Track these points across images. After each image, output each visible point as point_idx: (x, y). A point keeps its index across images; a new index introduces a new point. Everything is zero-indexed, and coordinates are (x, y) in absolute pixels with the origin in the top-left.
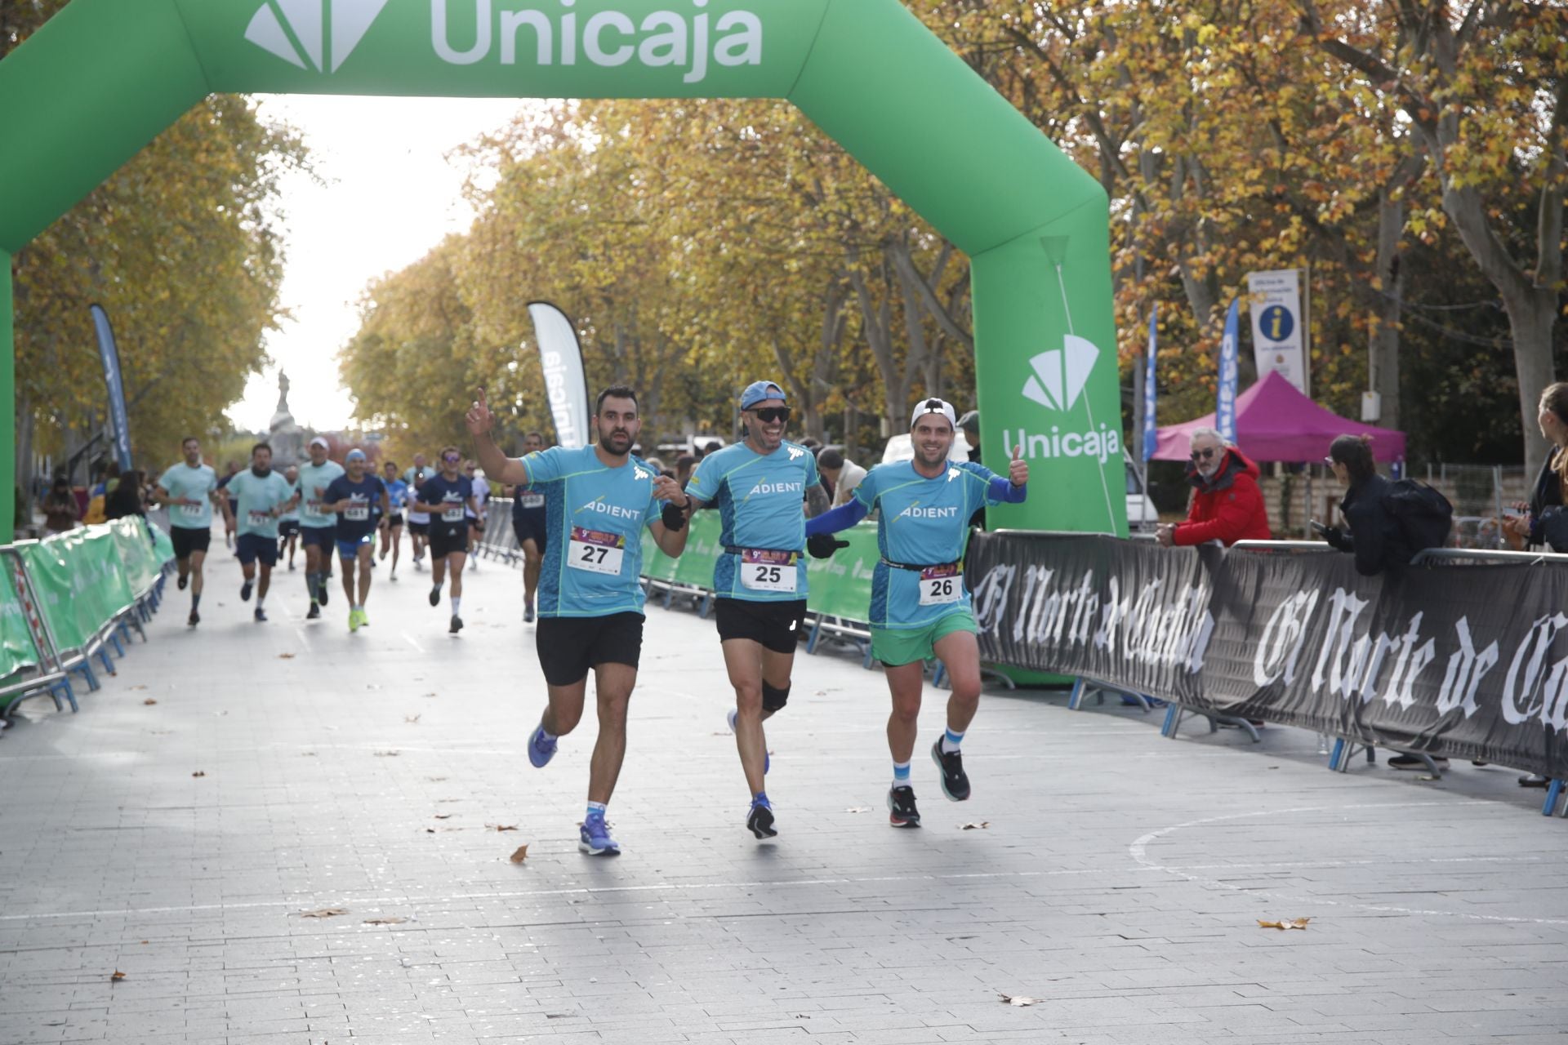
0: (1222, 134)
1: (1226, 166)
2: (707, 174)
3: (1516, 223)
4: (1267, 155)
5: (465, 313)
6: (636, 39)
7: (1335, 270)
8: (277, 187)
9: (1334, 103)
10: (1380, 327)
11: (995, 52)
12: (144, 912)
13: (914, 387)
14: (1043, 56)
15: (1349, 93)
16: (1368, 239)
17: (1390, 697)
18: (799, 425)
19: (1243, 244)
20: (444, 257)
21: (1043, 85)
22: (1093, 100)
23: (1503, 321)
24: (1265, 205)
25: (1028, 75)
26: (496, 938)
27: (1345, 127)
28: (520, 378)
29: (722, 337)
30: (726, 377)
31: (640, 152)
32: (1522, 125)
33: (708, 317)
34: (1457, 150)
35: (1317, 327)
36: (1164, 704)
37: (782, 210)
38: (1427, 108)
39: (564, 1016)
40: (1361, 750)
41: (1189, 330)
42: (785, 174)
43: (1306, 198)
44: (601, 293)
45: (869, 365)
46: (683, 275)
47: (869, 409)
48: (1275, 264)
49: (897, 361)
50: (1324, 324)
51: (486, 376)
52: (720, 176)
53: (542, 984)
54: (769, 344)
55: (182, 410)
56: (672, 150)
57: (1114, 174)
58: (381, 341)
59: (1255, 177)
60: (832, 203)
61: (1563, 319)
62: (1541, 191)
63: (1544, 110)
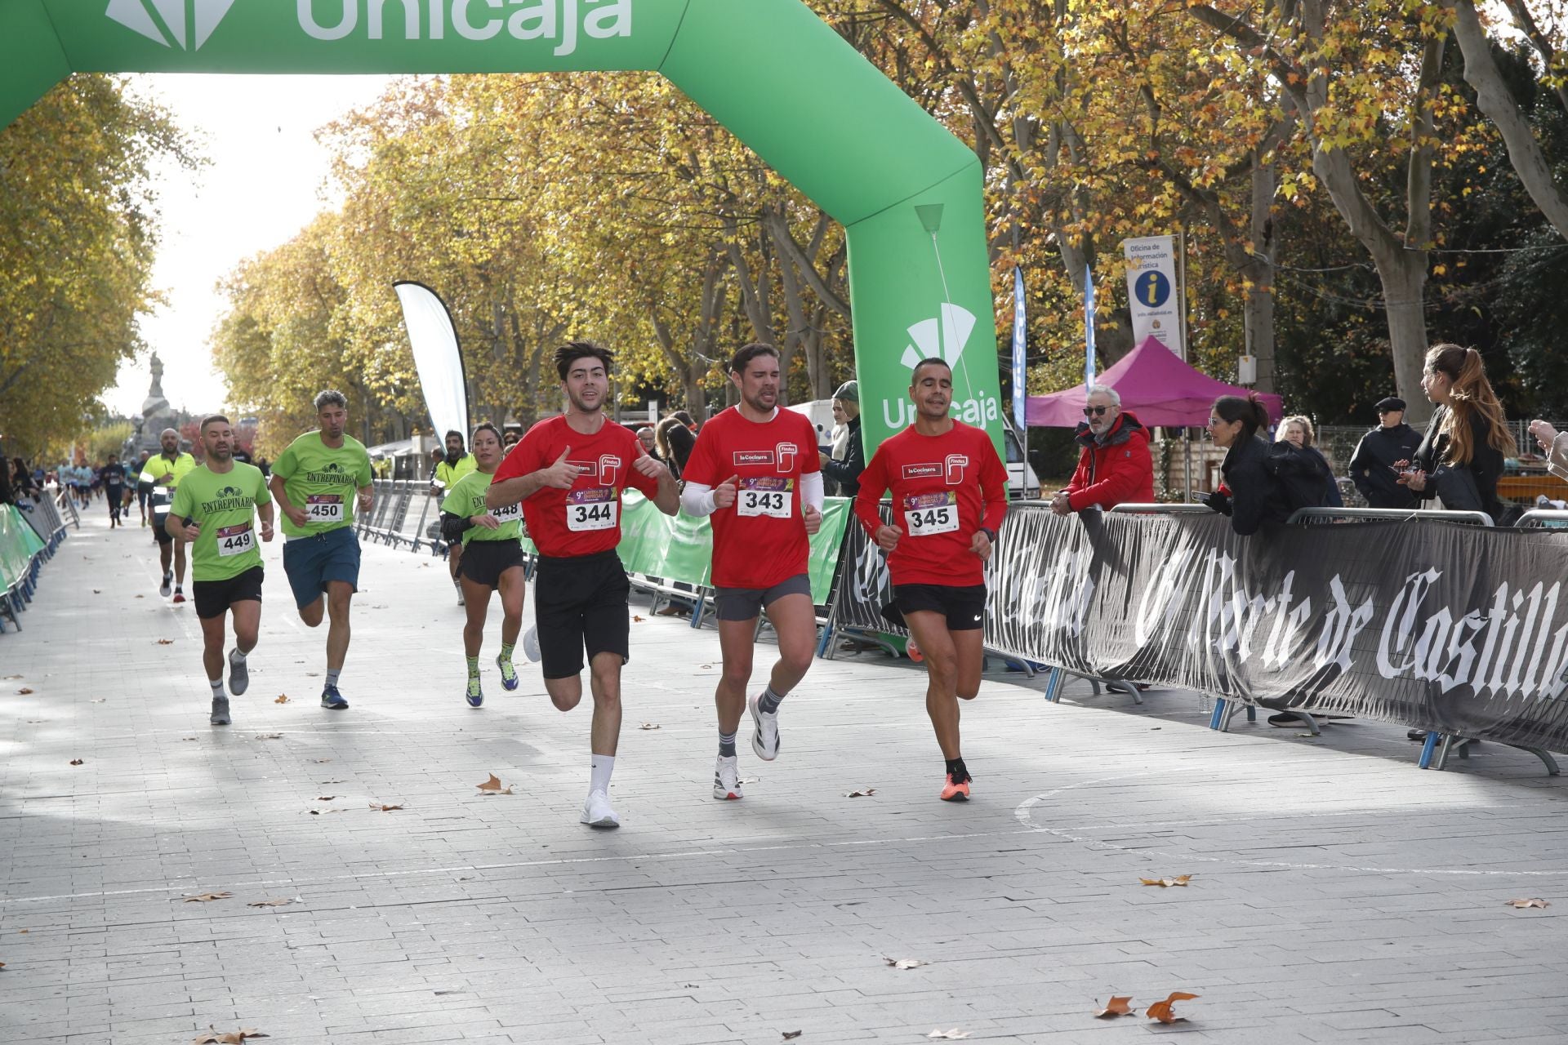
0: (1095, 101)
1: (1101, 132)
2: (582, 149)
3: (1387, 185)
4: (1139, 121)
5: (340, 294)
6: (505, 12)
7: (1210, 235)
8: (145, 168)
9: (1204, 69)
10: (1253, 291)
11: (868, 22)
12: (23, 901)
13: (794, 359)
14: (916, 25)
15: (1220, 58)
16: (1241, 203)
17: (1268, 657)
18: (680, 399)
19: (1119, 211)
20: (317, 237)
21: (917, 53)
22: (967, 69)
23: (1375, 283)
24: (1139, 171)
25: (901, 44)
26: (383, 916)
27: (1215, 92)
28: (397, 359)
29: (602, 312)
31: (513, 127)
32: (1390, 88)
33: (585, 293)
34: (1328, 112)
35: (1192, 291)
36: (1048, 669)
37: (658, 184)
38: (1296, 73)
39: (452, 993)
40: (1241, 709)
41: (1065, 297)
42: (660, 148)
43: (1179, 165)
44: (477, 271)
46: (560, 251)
48: (1150, 230)
49: (776, 333)
50: (1199, 289)
51: (363, 356)
52: (594, 151)
53: (428, 962)
54: (647, 319)
55: (52, 398)
56: (545, 125)
57: (989, 143)
58: (255, 324)
59: (1128, 144)
60: (708, 176)
61: (1434, 279)
62: (1408, 152)
63: (1412, 72)
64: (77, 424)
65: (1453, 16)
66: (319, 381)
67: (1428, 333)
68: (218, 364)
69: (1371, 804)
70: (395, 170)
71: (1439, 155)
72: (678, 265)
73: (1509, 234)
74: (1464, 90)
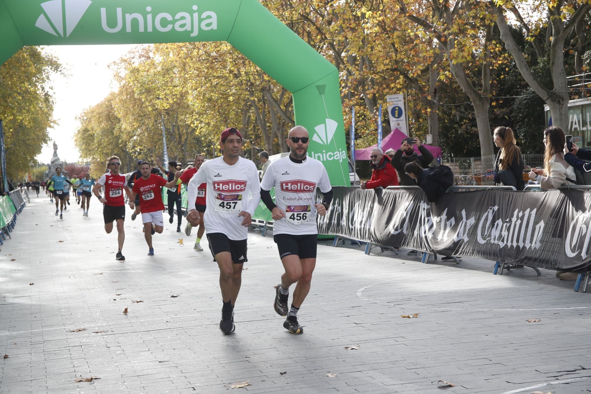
0: (375, 48)
1: (377, 59)
2: (200, 68)
3: (475, 75)
4: (391, 55)
5: (118, 120)
6: (174, 22)
7: (415, 93)
8: (50, 78)
9: (413, 37)
10: (431, 112)
11: (297, 23)
12: (15, 333)
13: (275, 139)
14: (314, 24)
15: (418, 33)
16: (426, 82)
19: (384, 86)
20: (109, 101)
21: (314, 34)
22: (331, 38)
23: (472, 109)
24: (391, 72)
25: (309, 31)
26: (140, 335)
27: (416, 45)
28: (138, 142)
29: (208, 124)
30: (210, 138)
31: (176, 62)
32: (475, 42)
33: (203, 118)
34: (455, 51)
35: (410, 112)
36: (365, 243)
37: (227, 80)
38: (443, 37)
39: (165, 362)
40: (432, 256)
42: (227, 67)
43: (406, 70)
44: (165, 111)
45: (259, 132)
46: (194, 104)
48: (395, 92)
49: (268, 130)
50: (412, 112)
51: (126, 141)
52: (204, 69)
53: (156, 351)
54: (224, 126)
55: (19, 158)
56: (187, 60)
57: (340, 63)
58: (89, 131)
59: (387, 63)
60: (244, 77)
61: (492, 107)
62: (482, 64)
63: (482, 37)
64: (28, 167)
65: (496, 17)
66: (111, 150)
67: (491, 125)
68: (76, 145)
69: (478, 287)
70: (135, 77)
71: (492, 64)
72: (234, 108)
73: (517, 91)
74: (500, 42)
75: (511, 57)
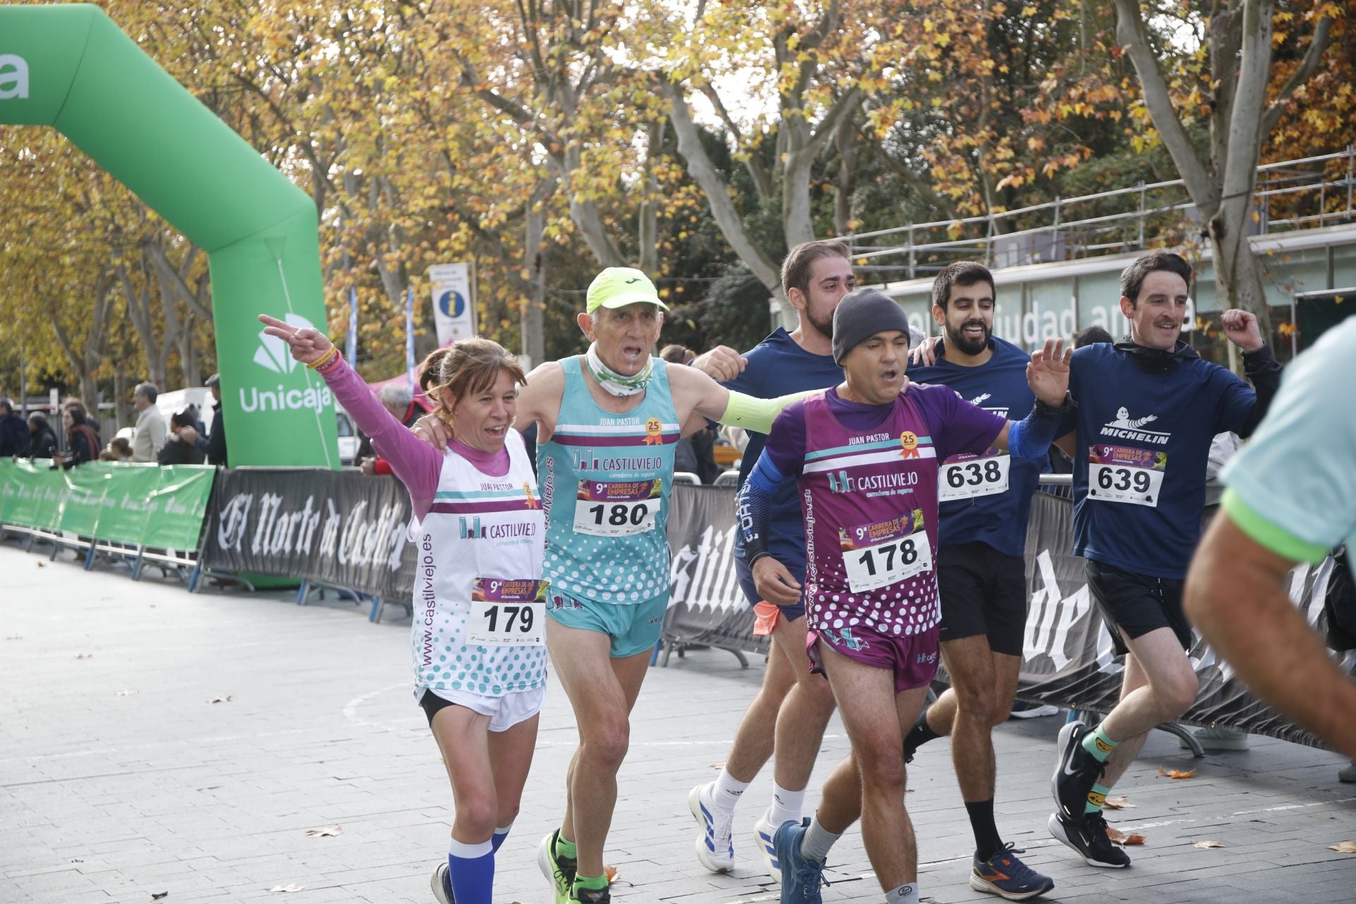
0: (406, 160)
1: (411, 184)
3: (625, 229)
4: (441, 177)
7: (495, 264)
9: (489, 138)
10: (529, 307)
11: (228, 93)
13: (171, 357)
14: (266, 97)
15: (500, 131)
16: (518, 241)
18: (77, 388)
19: (425, 244)
21: (267, 119)
22: (306, 133)
24: (441, 215)
25: (254, 112)
27: (497, 156)
30: (13, 350)
32: (625, 157)
34: (580, 173)
35: (482, 307)
36: (371, 597)
37: (56, 216)
38: (557, 143)
41: (386, 309)
42: (58, 188)
43: (471, 210)
45: (134, 340)
47: (135, 374)
48: (449, 260)
49: (157, 336)
50: (488, 305)
54: (49, 323)
57: (324, 190)
59: (432, 193)
60: (98, 211)
62: (639, 205)
63: (641, 146)
65: (670, 106)
71: (662, 208)
73: (714, 267)
74: (680, 160)
75: (702, 193)
